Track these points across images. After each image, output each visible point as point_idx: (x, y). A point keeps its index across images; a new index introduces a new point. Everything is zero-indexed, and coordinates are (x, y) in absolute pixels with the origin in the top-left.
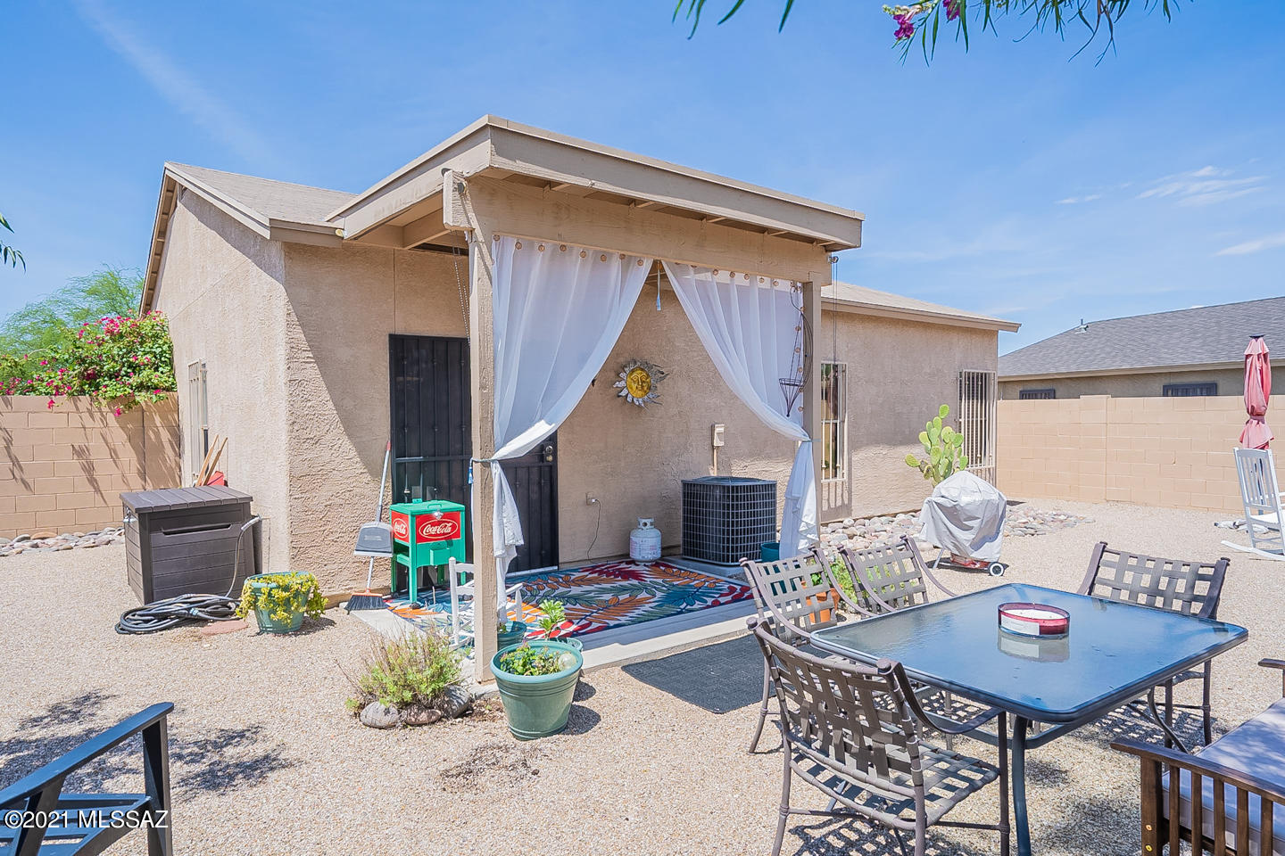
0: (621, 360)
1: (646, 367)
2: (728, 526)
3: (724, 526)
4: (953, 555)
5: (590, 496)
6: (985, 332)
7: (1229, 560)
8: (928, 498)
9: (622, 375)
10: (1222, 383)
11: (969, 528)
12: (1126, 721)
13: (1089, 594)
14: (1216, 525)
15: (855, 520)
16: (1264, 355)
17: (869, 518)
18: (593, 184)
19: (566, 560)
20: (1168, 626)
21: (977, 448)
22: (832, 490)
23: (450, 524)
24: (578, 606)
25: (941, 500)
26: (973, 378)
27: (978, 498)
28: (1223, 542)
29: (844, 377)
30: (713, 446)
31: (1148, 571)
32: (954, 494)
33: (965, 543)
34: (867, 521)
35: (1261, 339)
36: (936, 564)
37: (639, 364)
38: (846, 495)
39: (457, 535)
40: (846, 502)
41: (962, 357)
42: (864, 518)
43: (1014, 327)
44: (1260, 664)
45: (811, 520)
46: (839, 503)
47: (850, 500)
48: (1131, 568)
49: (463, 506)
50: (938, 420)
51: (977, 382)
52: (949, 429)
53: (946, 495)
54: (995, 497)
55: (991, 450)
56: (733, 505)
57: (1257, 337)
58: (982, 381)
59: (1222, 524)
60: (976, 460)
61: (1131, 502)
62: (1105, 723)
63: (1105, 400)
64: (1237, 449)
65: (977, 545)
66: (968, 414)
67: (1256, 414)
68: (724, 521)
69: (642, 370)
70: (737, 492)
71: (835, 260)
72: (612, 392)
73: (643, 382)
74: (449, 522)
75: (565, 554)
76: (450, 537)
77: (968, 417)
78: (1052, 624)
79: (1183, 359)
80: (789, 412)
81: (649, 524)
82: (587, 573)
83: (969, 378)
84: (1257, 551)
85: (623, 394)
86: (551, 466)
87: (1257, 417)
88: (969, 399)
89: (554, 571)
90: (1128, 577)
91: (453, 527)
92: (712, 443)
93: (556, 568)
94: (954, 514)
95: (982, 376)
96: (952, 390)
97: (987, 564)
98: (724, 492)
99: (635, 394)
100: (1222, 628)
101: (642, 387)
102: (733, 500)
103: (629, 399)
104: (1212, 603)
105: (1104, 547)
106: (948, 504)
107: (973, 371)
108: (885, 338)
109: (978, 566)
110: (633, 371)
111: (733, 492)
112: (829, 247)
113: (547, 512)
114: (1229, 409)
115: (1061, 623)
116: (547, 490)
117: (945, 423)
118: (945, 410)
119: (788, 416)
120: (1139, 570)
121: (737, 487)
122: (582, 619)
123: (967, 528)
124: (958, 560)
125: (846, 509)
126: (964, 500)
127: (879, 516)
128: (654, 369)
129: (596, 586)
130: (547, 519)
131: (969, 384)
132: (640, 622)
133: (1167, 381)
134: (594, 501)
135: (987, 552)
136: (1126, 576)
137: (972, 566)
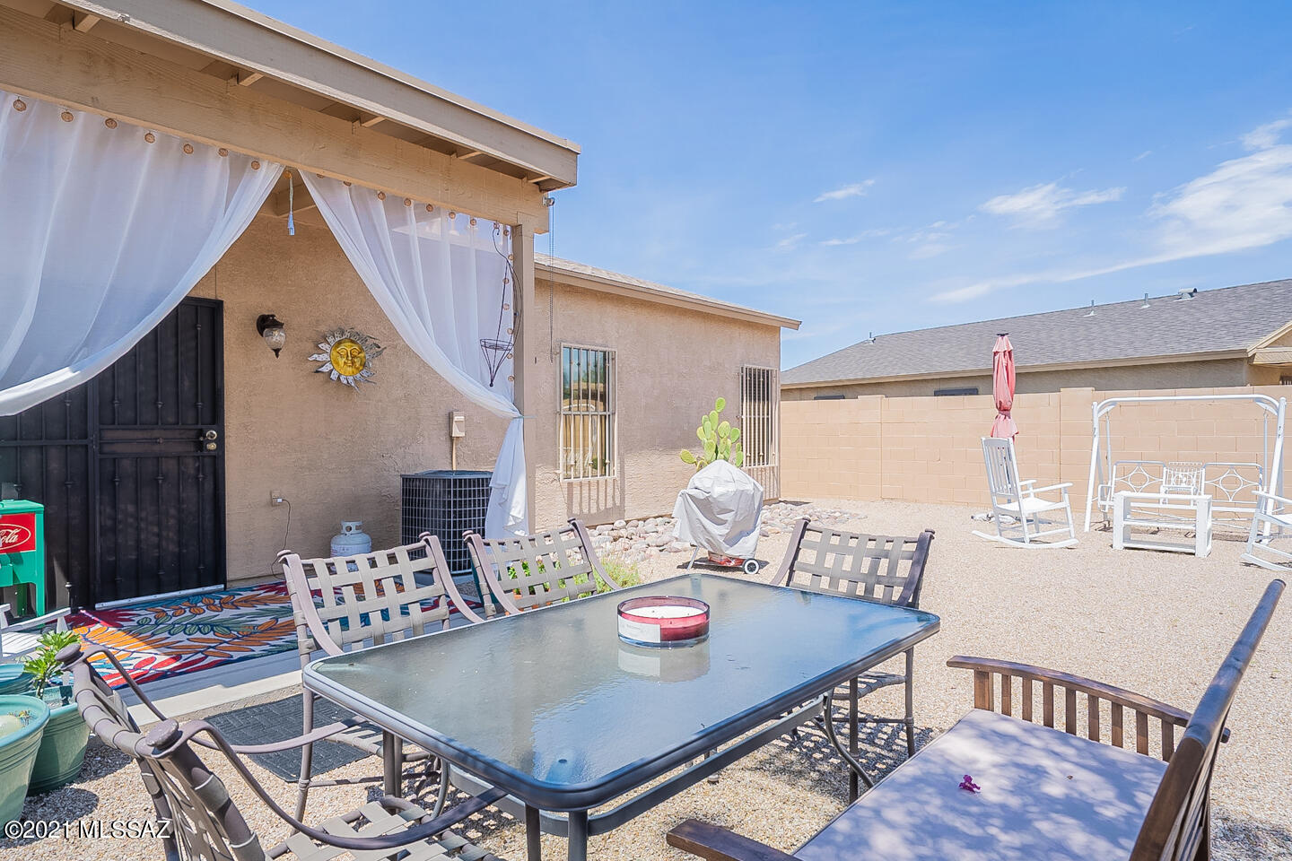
0: (323, 328)
1: (356, 338)
2: (449, 527)
3: (444, 528)
4: (710, 553)
5: (276, 494)
6: (767, 328)
7: (934, 533)
8: (682, 491)
9: (323, 346)
10: (980, 385)
11: (722, 523)
12: (812, 735)
13: (788, 585)
14: (972, 518)
15: (627, 522)
16: (1009, 352)
17: (645, 520)
18: (128, 19)
19: (239, 576)
20: (854, 619)
21: (759, 447)
22: (602, 489)
23: (17, 531)
24: (211, 635)
25: (694, 492)
26: (755, 375)
27: (732, 488)
28: (974, 532)
29: (614, 365)
30: (451, 437)
31: (849, 551)
32: (706, 484)
33: (718, 538)
34: (641, 522)
35: (1006, 337)
36: (691, 565)
37: (347, 334)
38: (617, 493)
39: (30, 545)
40: (618, 503)
41: (743, 352)
42: (639, 520)
43: (795, 325)
44: (950, 664)
45: (519, 513)
46: (610, 504)
47: (623, 500)
48: (833, 549)
49: (42, 506)
50: (714, 414)
51: (759, 378)
52: (725, 424)
53: (699, 486)
54: (750, 487)
55: (773, 451)
56: (455, 502)
57: (1003, 335)
58: (764, 378)
59: (977, 517)
60: (759, 459)
61: (906, 500)
62: (805, 747)
63: (879, 400)
64: (984, 439)
65: (732, 540)
66: (750, 411)
67: (1004, 410)
68: (444, 522)
69: (352, 342)
70: (460, 487)
71: (550, 202)
72: (311, 367)
73: (354, 357)
74: (13, 528)
75: (234, 570)
76: (18, 549)
77: (750, 414)
78: (680, 625)
79: (950, 366)
80: (492, 381)
81: (354, 528)
82: (262, 592)
83: (750, 375)
84: (1002, 539)
85: (325, 369)
86: (215, 457)
87: (1005, 412)
88: (750, 400)
89: (218, 591)
90: (830, 560)
91: (22, 535)
92: (451, 432)
93: (223, 586)
94: (707, 506)
95: (763, 373)
96: (733, 387)
97: (742, 561)
98: (444, 487)
99: (346, 373)
100: (923, 616)
101: (353, 363)
102: (455, 496)
103: (334, 376)
104: (914, 586)
105: (806, 524)
106: (701, 495)
107: (754, 367)
108: (661, 326)
109: (733, 564)
110: (339, 343)
111: (455, 486)
112: (545, 186)
113: (208, 515)
114: (983, 405)
115: (699, 621)
116: (209, 486)
117: (722, 417)
118: (721, 403)
119: (491, 385)
120: (841, 551)
121: (460, 480)
122: (197, 653)
123: (720, 522)
124: (714, 558)
125: (619, 510)
126: (717, 491)
127: (655, 517)
128: (370, 342)
129: (259, 607)
130: (209, 524)
131: (750, 380)
132: (279, 652)
133: (937, 387)
134: (280, 500)
135: (743, 549)
136: (828, 557)
137: (728, 564)
